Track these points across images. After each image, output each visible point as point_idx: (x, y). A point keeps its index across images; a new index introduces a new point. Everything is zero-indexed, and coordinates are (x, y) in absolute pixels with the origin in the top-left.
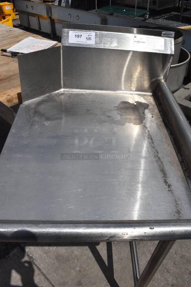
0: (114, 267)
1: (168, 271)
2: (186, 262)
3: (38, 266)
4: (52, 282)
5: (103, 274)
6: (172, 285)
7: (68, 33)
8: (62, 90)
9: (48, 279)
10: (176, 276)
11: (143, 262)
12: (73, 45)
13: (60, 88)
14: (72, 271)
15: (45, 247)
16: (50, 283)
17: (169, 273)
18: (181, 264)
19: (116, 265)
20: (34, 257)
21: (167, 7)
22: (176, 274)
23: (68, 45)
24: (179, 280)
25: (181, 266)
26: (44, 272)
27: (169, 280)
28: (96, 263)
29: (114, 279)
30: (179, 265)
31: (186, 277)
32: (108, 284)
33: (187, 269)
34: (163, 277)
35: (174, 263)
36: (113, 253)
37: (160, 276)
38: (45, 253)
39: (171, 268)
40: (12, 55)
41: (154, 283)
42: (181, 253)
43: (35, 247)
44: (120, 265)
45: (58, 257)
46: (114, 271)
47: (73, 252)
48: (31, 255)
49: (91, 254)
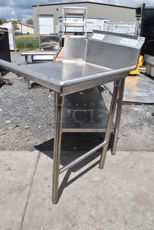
0: (70, 185)
1: (96, 209)
2: (114, 214)
3: (38, 162)
9: (36, 168)
10: (99, 214)
11: (88, 195)
14: (49, 173)
16: (35, 170)
18: (109, 212)
20: (40, 158)
22: (100, 213)
24: (98, 217)
25: (108, 213)
26: (38, 165)
27: (92, 212)
29: (63, 189)
30: (107, 211)
31: (105, 219)
33: (110, 217)
37: (89, 207)
38: (47, 159)
39: (100, 209)
41: (82, 207)
42: (116, 208)
44: (74, 187)
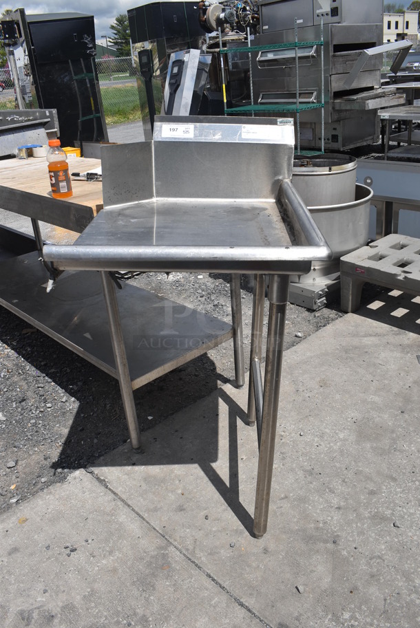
1: (332, 491)
2: (363, 480)
3: (114, 490)
4: (136, 509)
5: (221, 497)
6: (337, 508)
7: (161, 127)
8: (155, 200)
9: (129, 506)
10: (346, 496)
12: (167, 140)
13: (151, 196)
14: (170, 495)
15: (127, 467)
16: (133, 510)
17: (334, 492)
18: (354, 482)
19: (243, 486)
20: (106, 480)
21: (358, 145)
22: (345, 494)
23: (160, 140)
24: (351, 501)
25: (354, 485)
26: (124, 497)
27: (333, 501)
28: (210, 484)
30: (351, 483)
31: (363, 497)
32: (229, 508)
33: (365, 488)
34: (322, 498)
35: (344, 481)
36: (239, 471)
37: (317, 497)
38: (126, 474)
39: (337, 487)
40: (88, 178)
41: (307, 506)
43: (110, 468)
45: (147, 479)
46: (240, 493)
47: (172, 471)
48: (102, 478)
49: (202, 473)
